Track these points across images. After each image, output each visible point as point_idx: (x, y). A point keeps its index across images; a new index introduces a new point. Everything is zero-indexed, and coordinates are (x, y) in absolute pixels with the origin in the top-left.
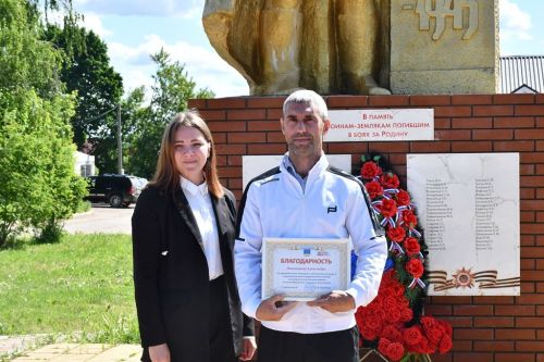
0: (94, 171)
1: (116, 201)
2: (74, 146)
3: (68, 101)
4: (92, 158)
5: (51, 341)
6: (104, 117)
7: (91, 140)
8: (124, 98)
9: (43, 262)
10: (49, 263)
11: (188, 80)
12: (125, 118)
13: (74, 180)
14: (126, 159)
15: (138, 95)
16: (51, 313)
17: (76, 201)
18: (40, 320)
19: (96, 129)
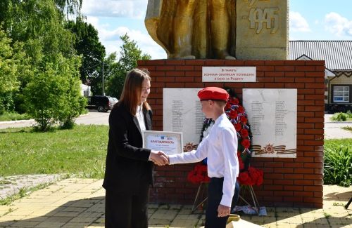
0: (90, 94)
1: (101, 109)
2: (80, 81)
3: (78, 59)
4: (90, 87)
5: (68, 177)
6: (96, 67)
7: (89, 78)
8: (106, 58)
9: (64, 139)
10: (67, 139)
11: (138, 49)
12: (106, 68)
13: (80, 98)
14: (106, 88)
15: (113, 57)
16: (68, 164)
17: (81, 109)
18: (62, 167)
19: (91, 73)
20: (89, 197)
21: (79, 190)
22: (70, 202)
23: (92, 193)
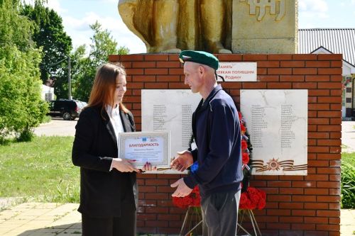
0: (54, 97)
1: (67, 116)
2: (41, 81)
3: (37, 53)
4: (52, 89)
5: (25, 201)
6: (60, 64)
7: (52, 78)
8: (73, 52)
9: (21, 153)
10: (24, 154)
11: (113, 41)
12: (73, 64)
13: (40, 103)
14: (73, 90)
15: (81, 50)
16: (25, 185)
17: (41, 116)
18: (18, 189)
19: (55, 71)
20: (50, 226)
21: (38, 217)
22: (27, 231)
23: (55, 220)
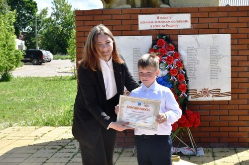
0: (25, 48)
1: (35, 62)
2: (15, 36)
3: (12, 15)
4: (24, 42)
5: (11, 125)
6: (29, 22)
7: (22, 33)
8: (38, 13)
9: (3, 90)
10: (6, 91)
11: (68, 4)
12: (39, 22)
13: (16, 51)
14: (40, 42)
15: (45, 12)
16: (9, 113)
17: (17, 62)
18: (4, 117)
19: (25, 28)
20: (32, 144)
21: (22, 137)
22: (14, 149)
23: (35, 139)
